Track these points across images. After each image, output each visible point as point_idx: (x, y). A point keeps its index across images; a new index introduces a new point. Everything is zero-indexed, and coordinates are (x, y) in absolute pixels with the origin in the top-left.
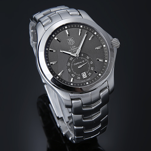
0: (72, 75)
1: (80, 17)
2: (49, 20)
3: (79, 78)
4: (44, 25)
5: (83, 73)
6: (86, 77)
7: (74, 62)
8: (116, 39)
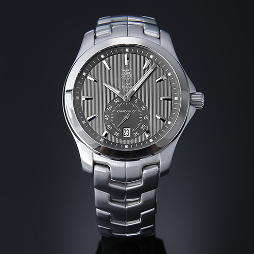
0: (108, 126)
1: (157, 42)
2: (108, 31)
3: (117, 134)
4: (97, 35)
5: (126, 129)
6: (129, 136)
7: (119, 108)
8: (201, 93)
